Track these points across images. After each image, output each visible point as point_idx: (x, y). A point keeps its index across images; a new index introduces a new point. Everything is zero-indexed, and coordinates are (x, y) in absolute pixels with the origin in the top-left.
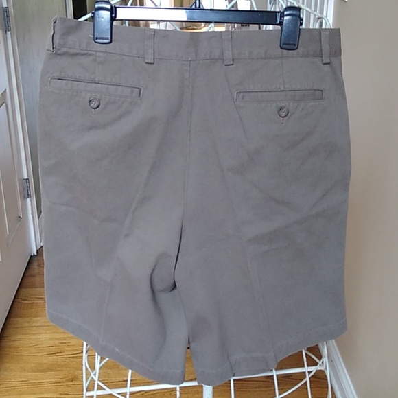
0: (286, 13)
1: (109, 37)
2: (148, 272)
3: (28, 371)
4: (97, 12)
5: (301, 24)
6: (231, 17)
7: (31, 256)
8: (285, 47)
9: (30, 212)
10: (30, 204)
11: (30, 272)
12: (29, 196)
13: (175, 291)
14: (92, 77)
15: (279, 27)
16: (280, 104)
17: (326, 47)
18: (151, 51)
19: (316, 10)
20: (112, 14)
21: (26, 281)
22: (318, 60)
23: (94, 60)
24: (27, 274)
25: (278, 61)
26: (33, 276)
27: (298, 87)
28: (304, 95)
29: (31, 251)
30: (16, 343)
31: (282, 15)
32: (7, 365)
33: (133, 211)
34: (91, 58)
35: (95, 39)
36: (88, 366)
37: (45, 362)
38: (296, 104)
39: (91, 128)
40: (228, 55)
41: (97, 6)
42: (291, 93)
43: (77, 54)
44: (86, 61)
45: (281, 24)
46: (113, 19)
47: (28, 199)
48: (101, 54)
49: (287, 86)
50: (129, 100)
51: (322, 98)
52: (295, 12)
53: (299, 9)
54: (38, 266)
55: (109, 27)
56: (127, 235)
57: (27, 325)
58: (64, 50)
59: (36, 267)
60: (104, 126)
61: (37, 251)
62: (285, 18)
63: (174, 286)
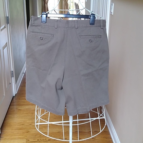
0: (91, 15)
1: (46, 21)
2: (55, 83)
3: (14, 130)
4: (42, 15)
5: (95, 18)
6: (77, 16)
7: (13, 97)
8: (91, 24)
9: (13, 82)
10: (13, 79)
11: (13, 101)
12: (13, 76)
13: (62, 90)
14: (41, 32)
15: (90, 19)
16: (90, 39)
17: (102, 24)
18: (56, 25)
19: (101, 16)
20: (46, 15)
21: (12, 104)
22: (100, 28)
23: (42, 27)
24: (12, 102)
25: (89, 28)
26: (14, 102)
27: (94, 34)
28: (96, 37)
29: (13, 95)
30: (9, 122)
31: (90, 16)
32: (7, 128)
33: (51, 67)
34: (41, 27)
35: (42, 22)
36: (37, 114)
37: (19, 127)
38: (94, 39)
39: (40, 45)
40: (76, 26)
41: (43, 13)
42: (93, 36)
43: (37, 26)
44: (39, 27)
45: (90, 18)
46: (47, 17)
47: (13, 78)
48: (43, 26)
49: (92, 34)
50: (51, 38)
51: (101, 37)
52: (93, 15)
53: (94, 15)
54: (15, 99)
55: (46, 19)
56: (49, 74)
57: (13, 117)
58: (34, 25)
59: (15, 100)
60: (44, 44)
61: (15, 95)
62: (91, 17)
63: (62, 88)
